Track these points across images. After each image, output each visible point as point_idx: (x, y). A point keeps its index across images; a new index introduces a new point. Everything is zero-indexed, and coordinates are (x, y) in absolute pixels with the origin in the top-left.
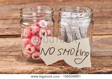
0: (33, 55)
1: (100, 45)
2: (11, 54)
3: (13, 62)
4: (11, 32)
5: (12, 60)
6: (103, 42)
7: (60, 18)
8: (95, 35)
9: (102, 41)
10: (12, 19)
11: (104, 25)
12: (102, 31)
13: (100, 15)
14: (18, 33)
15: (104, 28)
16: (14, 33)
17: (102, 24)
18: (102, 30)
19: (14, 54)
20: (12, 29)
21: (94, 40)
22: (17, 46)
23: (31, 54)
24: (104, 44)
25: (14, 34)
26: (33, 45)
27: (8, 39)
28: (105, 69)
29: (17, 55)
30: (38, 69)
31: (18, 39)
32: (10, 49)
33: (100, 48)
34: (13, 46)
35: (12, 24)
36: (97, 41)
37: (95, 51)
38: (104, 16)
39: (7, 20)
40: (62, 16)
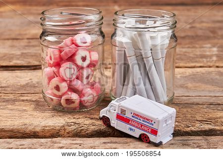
0: (63, 98)
1: (190, 85)
2: (22, 98)
3: (27, 111)
4: (24, 61)
5: (24, 108)
6: (195, 80)
7: (116, 29)
8: (181, 67)
9: (193, 78)
10: (28, 39)
11: (197, 50)
12: (193, 60)
13: (189, 34)
14: (37, 63)
15: (197, 55)
16: (29, 63)
17: (193, 49)
18: (193, 58)
19: (28, 98)
20: (27, 56)
21: (179, 76)
22: (34, 84)
23: (61, 97)
24: (197, 83)
25: (29, 65)
26: (63, 80)
27: (18, 73)
28: (198, 125)
29: (34, 99)
30: (73, 124)
31: (37, 73)
32: (22, 89)
33: (190, 89)
34: (27, 84)
35: (27, 48)
36: (183, 77)
37: (181, 95)
38: (197, 36)
39: (19, 41)
40: (118, 25)
